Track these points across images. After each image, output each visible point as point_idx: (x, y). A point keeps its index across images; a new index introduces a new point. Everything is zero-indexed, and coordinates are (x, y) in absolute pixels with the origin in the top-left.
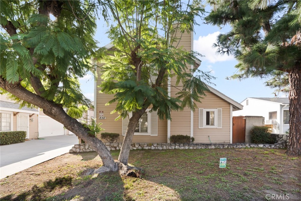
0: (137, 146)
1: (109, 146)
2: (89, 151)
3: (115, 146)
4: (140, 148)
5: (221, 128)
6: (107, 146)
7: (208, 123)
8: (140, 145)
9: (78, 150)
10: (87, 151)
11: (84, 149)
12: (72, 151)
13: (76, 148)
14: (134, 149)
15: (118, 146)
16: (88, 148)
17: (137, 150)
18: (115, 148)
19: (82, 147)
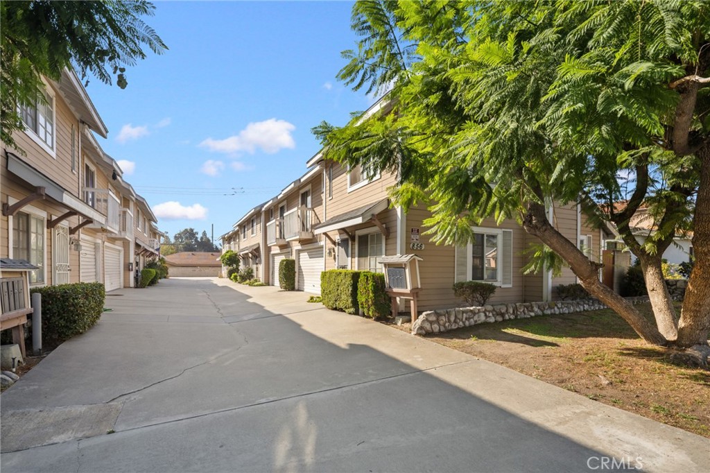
1: (492, 312)
2: (457, 326)
6: (489, 312)
9: (436, 328)
10: (454, 328)
11: (447, 324)
12: (423, 332)
13: (431, 323)
14: (532, 317)
15: (507, 310)
16: (455, 322)
17: (537, 316)
18: (502, 315)
19: (443, 318)
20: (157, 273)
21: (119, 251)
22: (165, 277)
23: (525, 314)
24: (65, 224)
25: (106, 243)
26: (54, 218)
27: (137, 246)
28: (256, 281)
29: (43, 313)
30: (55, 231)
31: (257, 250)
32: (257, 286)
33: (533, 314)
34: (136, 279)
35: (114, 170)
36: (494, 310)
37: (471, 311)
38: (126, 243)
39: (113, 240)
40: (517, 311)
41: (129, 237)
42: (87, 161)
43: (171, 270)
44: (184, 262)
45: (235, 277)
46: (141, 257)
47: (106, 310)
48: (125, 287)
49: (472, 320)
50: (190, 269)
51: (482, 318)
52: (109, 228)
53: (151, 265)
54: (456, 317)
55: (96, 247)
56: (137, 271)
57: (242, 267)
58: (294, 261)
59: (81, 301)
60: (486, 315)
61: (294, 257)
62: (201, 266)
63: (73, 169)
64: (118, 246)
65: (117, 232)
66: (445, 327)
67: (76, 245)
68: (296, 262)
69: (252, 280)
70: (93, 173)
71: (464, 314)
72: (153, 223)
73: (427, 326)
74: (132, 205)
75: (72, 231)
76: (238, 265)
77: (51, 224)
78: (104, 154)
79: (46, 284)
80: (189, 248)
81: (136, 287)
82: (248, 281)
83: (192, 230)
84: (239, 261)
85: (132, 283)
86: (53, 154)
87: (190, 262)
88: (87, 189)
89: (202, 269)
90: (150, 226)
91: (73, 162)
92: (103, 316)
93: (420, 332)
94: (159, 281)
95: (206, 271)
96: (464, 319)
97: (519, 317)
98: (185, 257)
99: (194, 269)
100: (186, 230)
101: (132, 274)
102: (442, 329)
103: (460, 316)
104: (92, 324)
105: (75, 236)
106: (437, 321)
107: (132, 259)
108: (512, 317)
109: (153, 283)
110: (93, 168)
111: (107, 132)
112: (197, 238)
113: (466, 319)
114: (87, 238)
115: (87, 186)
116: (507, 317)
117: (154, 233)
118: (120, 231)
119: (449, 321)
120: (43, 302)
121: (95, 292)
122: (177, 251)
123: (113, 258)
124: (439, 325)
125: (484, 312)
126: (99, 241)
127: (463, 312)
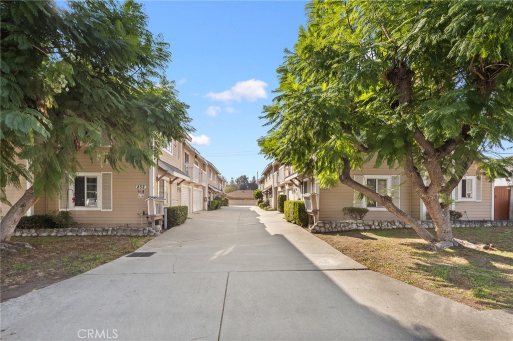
0: (397, 224)
1: (362, 224)
2: (337, 230)
3: (370, 224)
4: (401, 226)
5: (481, 201)
6: (360, 223)
7: (464, 195)
8: (400, 223)
9: (323, 230)
10: (334, 230)
11: (330, 229)
12: (315, 231)
13: (320, 227)
14: (393, 228)
15: (373, 224)
16: (335, 227)
17: (398, 228)
18: (370, 226)
19: (328, 225)
20: (218, 203)
21: (201, 191)
22: (227, 206)
23: (388, 226)
24: (176, 182)
25: (194, 188)
26: (172, 180)
27: (209, 188)
28: (270, 208)
29: (167, 216)
30: (172, 185)
31: (271, 189)
32: (270, 210)
33: (395, 227)
34: (209, 206)
35: (196, 154)
36: (363, 223)
37: (347, 222)
38: (204, 188)
39: (197, 186)
40: (382, 224)
41: (204, 184)
42: (185, 151)
43: (230, 202)
44: (238, 196)
45: (261, 206)
46: (212, 195)
47: (189, 218)
48: (203, 210)
49: (347, 227)
50: (241, 201)
51: (354, 227)
52: (194, 181)
53: (217, 198)
54: (336, 225)
55: (189, 190)
56: (209, 202)
57: (265, 199)
58: (286, 196)
59: (179, 212)
60: (357, 225)
61: (286, 194)
62: (247, 199)
63: (179, 157)
64: (200, 189)
65: (197, 183)
66: (329, 229)
67: (179, 190)
68: (287, 196)
69: (268, 207)
70: (188, 155)
71: (342, 224)
72: (219, 175)
73: (318, 229)
74: (207, 168)
75: (178, 184)
76: (262, 198)
77: (171, 182)
78: (192, 147)
79: (169, 206)
80: (243, 188)
81: (209, 210)
82: (265, 208)
83: (245, 176)
84: (263, 196)
85: (206, 208)
86: (172, 154)
87: (241, 196)
88: (185, 164)
89: (248, 200)
90: (218, 176)
91: (179, 155)
92: (187, 220)
93: (313, 231)
94: (221, 207)
95: (250, 202)
96: (342, 227)
97: (383, 228)
98: (240, 194)
99: (243, 200)
100: (242, 176)
101: (207, 203)
102: (327, 231)
103: (339, 225)
104: (183, 222)
105: (179, 186)
106: (324, 227)
107: (207, 195)
108: (377, 228)
109: (216, 208)
110: (188, 153)
111: (191, 139)
112: (248, 181)
113: (343, 227)
114: (185, 186)
115: (186, 162)
116: (373, 227)
117: (221, 180)
118: (199, 182)
119: (332, 227)
120: (167, 212)
121: (184, 209)
122: (236, 189)
123: (198, 195)
124: (325, 228)
125: (356, 224)
126: (191, 187)
127: (341, 223)
